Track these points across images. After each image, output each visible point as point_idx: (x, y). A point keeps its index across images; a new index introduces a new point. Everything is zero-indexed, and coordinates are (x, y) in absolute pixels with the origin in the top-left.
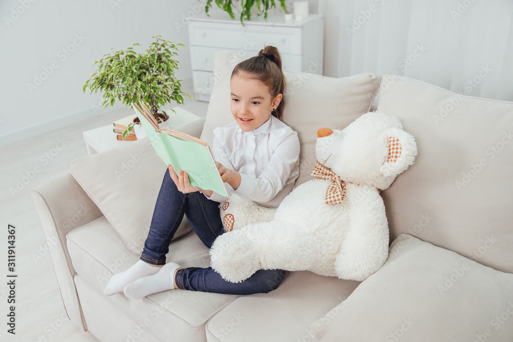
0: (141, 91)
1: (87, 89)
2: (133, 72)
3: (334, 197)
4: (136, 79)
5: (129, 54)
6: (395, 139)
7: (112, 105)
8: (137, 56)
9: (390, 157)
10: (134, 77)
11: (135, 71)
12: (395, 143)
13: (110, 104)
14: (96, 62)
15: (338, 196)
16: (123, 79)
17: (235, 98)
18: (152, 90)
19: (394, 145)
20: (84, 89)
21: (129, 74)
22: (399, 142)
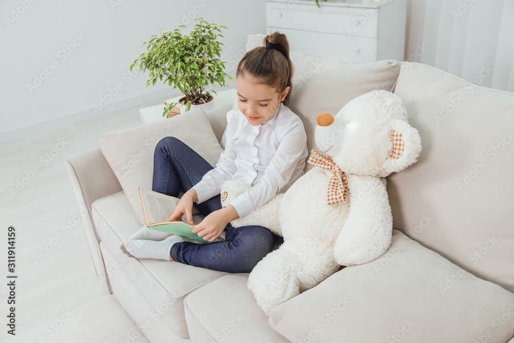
0: (181, 72)
1: (133, 68)
2: (175, 53)
3: (336, 199)
4: (178, 60)
5: (175, 35)
6: (399, 134)
7: (154, 84)
8: (182, 37)
9: (392, 154)
10: (177, 58)
11: (178, 52)
12: (398, 138)
13: (152, 83)
14: (145, 43)
15: (340, 198)
16: (166, 59)
17: (243, 99)
18: (193, 71)
19: (397, 140)
20: (131, 69)
21: (172, 55)
22: (402, 138)
